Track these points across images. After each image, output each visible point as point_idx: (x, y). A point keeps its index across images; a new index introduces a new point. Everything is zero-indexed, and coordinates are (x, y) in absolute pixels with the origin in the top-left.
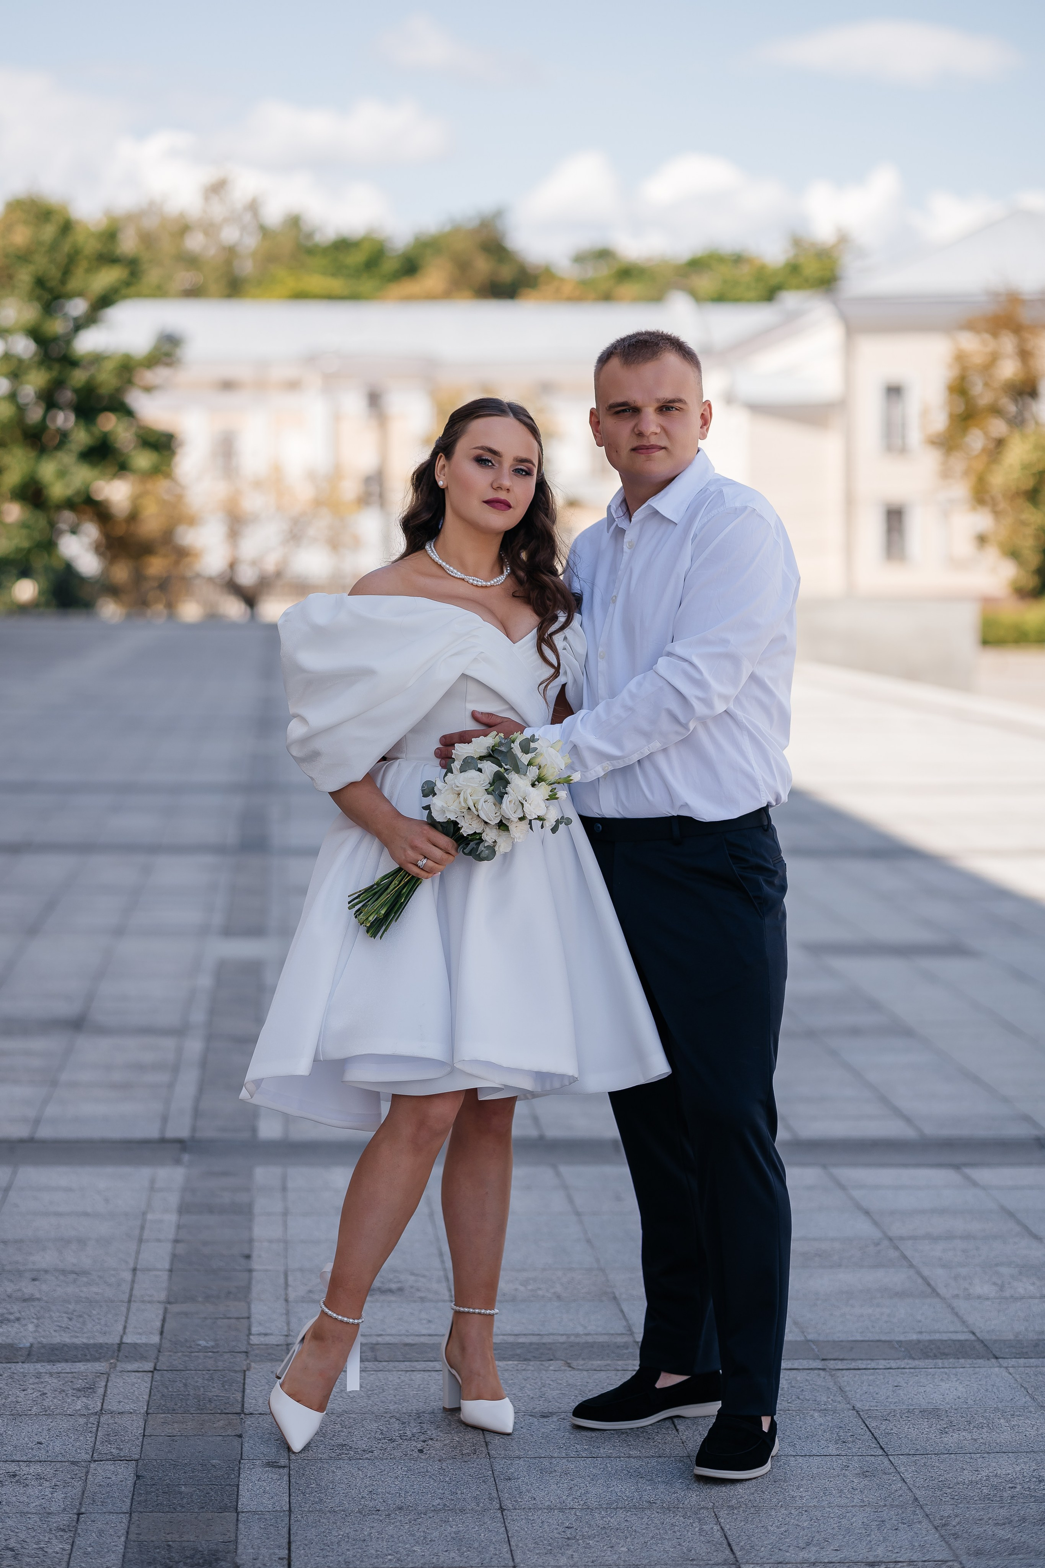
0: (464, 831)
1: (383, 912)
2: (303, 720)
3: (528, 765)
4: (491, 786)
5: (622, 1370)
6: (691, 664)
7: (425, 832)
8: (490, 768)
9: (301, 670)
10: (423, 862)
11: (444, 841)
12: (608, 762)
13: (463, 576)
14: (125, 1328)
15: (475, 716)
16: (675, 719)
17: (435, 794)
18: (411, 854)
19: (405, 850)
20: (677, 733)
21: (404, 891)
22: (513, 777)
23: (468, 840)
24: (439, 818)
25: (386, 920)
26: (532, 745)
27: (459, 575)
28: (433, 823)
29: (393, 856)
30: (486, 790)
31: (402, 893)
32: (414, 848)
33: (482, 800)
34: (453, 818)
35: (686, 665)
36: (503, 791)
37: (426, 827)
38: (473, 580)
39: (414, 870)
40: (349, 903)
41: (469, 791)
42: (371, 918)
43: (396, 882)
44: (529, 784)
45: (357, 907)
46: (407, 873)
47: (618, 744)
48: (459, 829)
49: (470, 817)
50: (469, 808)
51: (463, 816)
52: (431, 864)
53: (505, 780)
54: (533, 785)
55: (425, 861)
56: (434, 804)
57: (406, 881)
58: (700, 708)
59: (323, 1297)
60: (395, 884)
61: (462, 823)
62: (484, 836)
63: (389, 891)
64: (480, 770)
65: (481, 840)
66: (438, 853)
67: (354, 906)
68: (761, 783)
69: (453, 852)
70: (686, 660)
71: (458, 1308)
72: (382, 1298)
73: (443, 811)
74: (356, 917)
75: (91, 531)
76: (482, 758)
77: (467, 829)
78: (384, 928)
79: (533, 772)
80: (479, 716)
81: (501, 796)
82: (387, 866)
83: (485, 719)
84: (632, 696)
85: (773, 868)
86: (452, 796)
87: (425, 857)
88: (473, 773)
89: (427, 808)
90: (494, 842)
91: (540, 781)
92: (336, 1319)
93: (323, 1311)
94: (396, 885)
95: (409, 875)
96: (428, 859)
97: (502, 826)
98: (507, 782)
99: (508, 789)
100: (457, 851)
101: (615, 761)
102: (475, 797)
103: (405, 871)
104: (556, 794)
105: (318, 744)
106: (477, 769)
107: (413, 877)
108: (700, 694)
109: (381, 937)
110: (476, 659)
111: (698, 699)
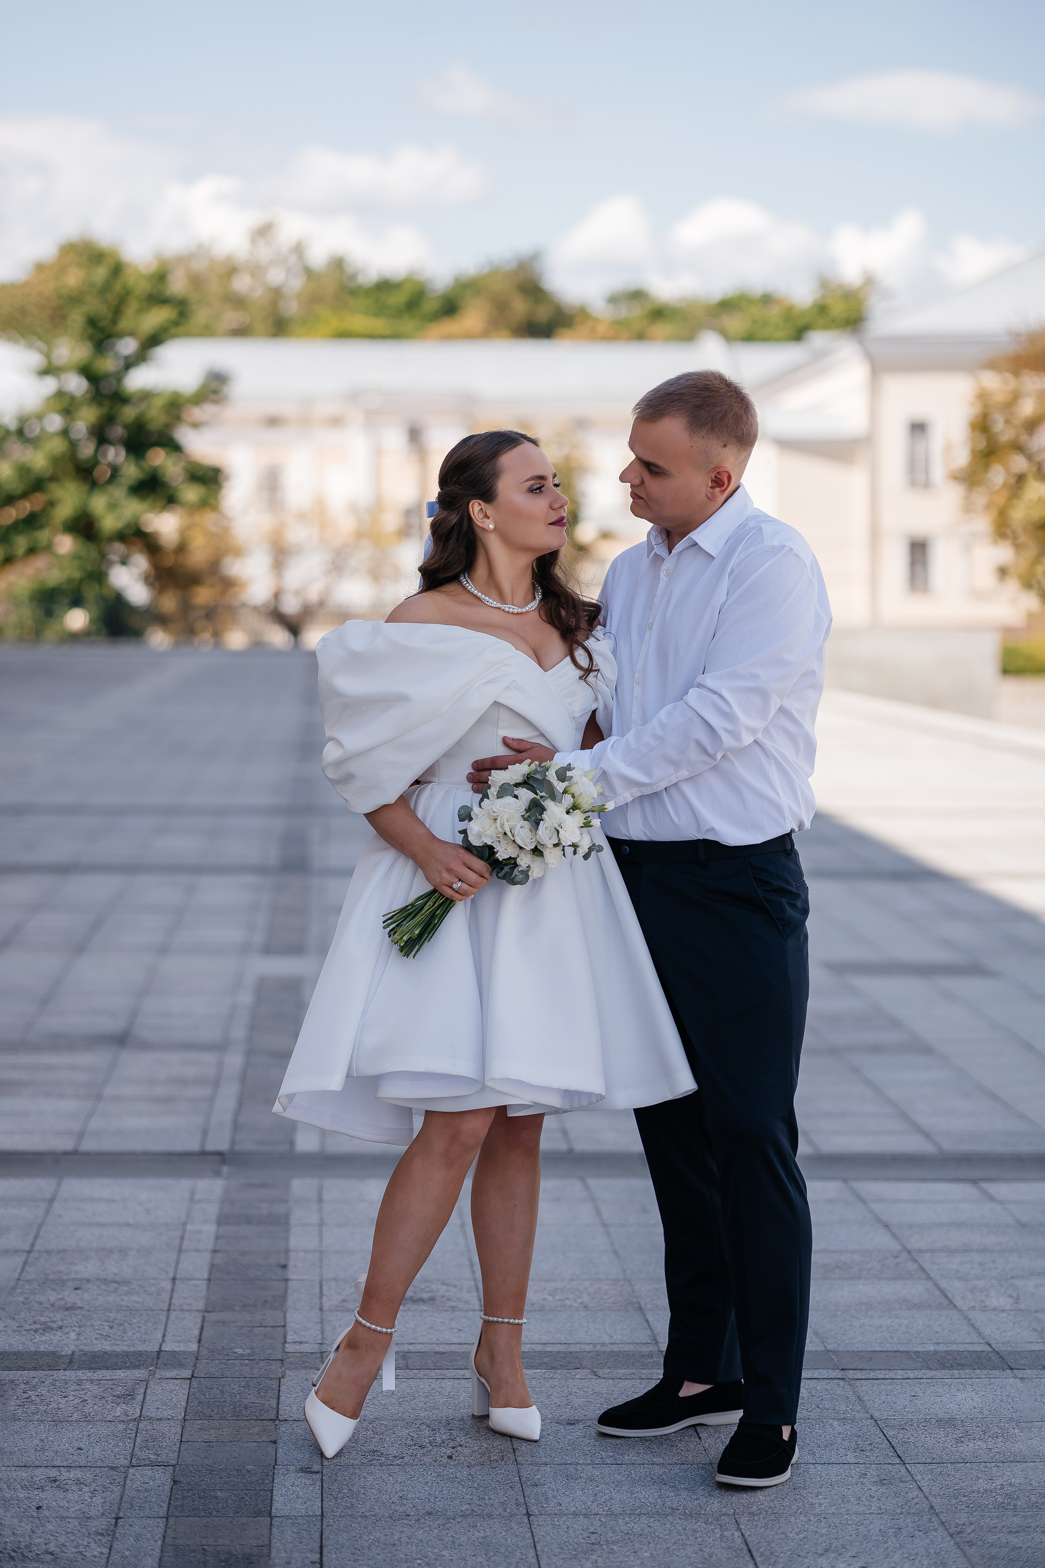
0: (499, 856)
1: (417, 932)
2: (339, 743)
3: (563, 793)
4: (526, 813)
5: (646, 1379)
6: (721, 697)
7: (460, 855)
8: (526, 795)
9: (338, 694)
10: (457, 885)
11: (480, 865)
12: (637, 789)
13: (500, 606)
14: (164, 1336)
15: (506, 742)
16: (704, 751)
17: (471, 819)
18: (446, 876)
19: (440, 873)
20: (705, 763)
21: (438, 912)
22: (549, 804)
23: (502, 864)
24: (475, 842)
25: (420, 940)
26: (569, 774)
28: (468, 847)
29: (428, 878)
30: (522, 816)
31: (436, 914)
32: (450, 870)
33: (519, 826)
34: (489, 843)
35: (715, 698)
36: (539, 817)
37: (462, 851)
38: (509, 608)
39: (448, 892)
40: (384, 922)
41: (506, 817)
42: (405, 938)
43: (430, 903)
44: (564, 811)
45: (391, 927)
46: (441, 894)
47: (647, 772)
48: (494, 853)
49: (506, 842)
50: (505, 834)
51: (499, 841)
52: (465, 886)
53: (541, 807)
54: (568, 812)
55: (460, 884)
56: (472, 828)
57: (440, 902)
58: (728, 740)
59: (358, 1305)
60: (430, 905)
61: (497, 848)
62: (519, 861)
63: (423, 911)
64: (516, 797)
65: (516, 865)
66: (472, 876)
67: (388, 926)
68: (786, 811)
69: (487, 875)
70: (715, 693)
71: (487, 1318)
72: (414, 1307)
73: (479, 836)
74: (389, 936)
75: (141, 562)
76: (517, 785)
77: (502, 854)
78: (417, 947)
79: (568, 800)
80: (510, 742)
81: (537, 823)
82: (421, 887)
83: (515, 745)
84: (662, 725)
85: (795, 891)
86: (489, 822)
87: (460, 880)
88: (509, 799)
89: (464, 832)
90: (527, 867)
91: (574, 809)
92: (370, 1328)
93: (357, 1320)
94: (430, 907)
95: (444, 896)
96: (463, 882)
97: (537, 851)
98: (543, 809)
99: (544, 816)
100: (491, 874)
101: (643, 788)
102: (511, 823)
103: (439, 892)
104: (591, 822)
105: (353, 767)
106: (513, 795)
107: (447, 899)
108: (729, 726)
109: (414, 957)
110: (508, 687)
111: (727, 731)
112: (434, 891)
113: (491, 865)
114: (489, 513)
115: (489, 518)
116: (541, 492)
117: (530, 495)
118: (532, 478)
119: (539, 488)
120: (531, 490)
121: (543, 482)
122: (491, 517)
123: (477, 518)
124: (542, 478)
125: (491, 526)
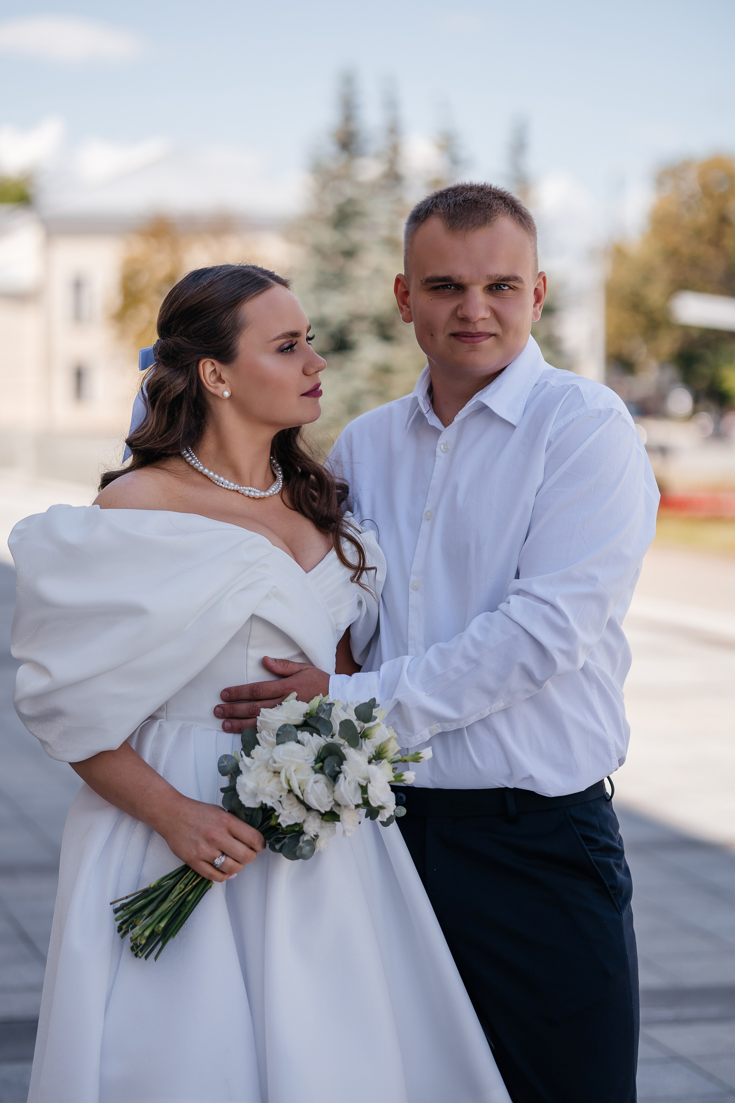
0: (280, 821)
1: (162, 925)
2: (42, 669)
3: (365, 735)
4: (318, 764)
6: (554, 607)
7: (225, 821)
8: (311, 740)
9: (43, 602)
10: (219, 861)
11: (250, 833)
12: (438, 725)
13: (237, 487)
15: (265, 664)
16: (528, 674)
17: (238, 774)
18: (206, 850)
19: (196, 844)
20: (527, 691)
21: (190, 897)
22: (349, 751)
23: (282, 832)
24: (248, 801)
25: (164, 936)
26: (374, 712)
27: (232, 486)
28: (236, 809)
29: (176, 852)
30: (312, 767)
31: (188, 899)
32: (211, 841)
33: (312, 781)
34: (269, 804)
35: (546, 608)
36: (337, 769)
37: (226, 815)
38: (250, 491)
39: (207, 870)
41: (293, 768)
42: (147, 933)
43: (180, 886)
44: (367, 761)
45: (123, 919)
46: (195, 873)
47: (455, 703)
48: (275, 818)
49: (292, 803)
50: (290, 791)
51: (282, 802)
52: (230, 862)
53: (338, 755)
54: (371, 762)
55: (223, 859)
56: (245, 785)
57: (194, 884)
58: (561, 662)
60: (180, 888)
61: (279, 810)
62: (306, 828)
63: (172, 897)
64: (300, 743)
65: (301, 833)
66: (241, 849)
68: (613, 748)
69: (258, 847)
70: (545, 602)
73: (255, 795)
74: (121, 931)
76: (298, 727)
77: (284, 819)
78: (160, 946)
79: (370, 746)
80: (273, 664)
81: (334, 777)
83: (280, 669)
84: (476, 644)
86: (266, 775)
87: (223, 854)
88: (291, 746)
89: (230, 789)
90: (315, 836)
91: (379, 758)
94: (181, 890)
95: (198, 875)
96: (227, 855)
97: (332, 814)
98: (342, 758)
99: (345, 767)
100: (264, 846)
101: (447, 724)
102: (301, 777)
103: (193, 871)
104: (402, 775)
106: (297, 741)
107: (203, 879)
108: (564, 646)
109: (156, 958)
110: (268, 595)
111: (562, 651)
112: (186, 868)
113: (263, 833)
114: (224, 376)
115: (223, 382)
116: (293, 351)
117: (280, 357)
118: (284, 336)
119: (291, 346)
120: (282, 350)
121: (295, 340)
122: (226, 381)
123: (209, 382)
124: (295, 334)
125: (227, 394)
